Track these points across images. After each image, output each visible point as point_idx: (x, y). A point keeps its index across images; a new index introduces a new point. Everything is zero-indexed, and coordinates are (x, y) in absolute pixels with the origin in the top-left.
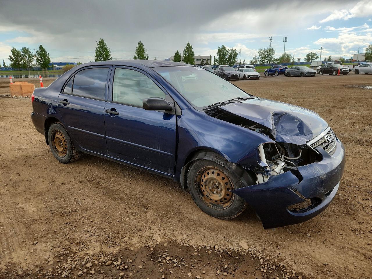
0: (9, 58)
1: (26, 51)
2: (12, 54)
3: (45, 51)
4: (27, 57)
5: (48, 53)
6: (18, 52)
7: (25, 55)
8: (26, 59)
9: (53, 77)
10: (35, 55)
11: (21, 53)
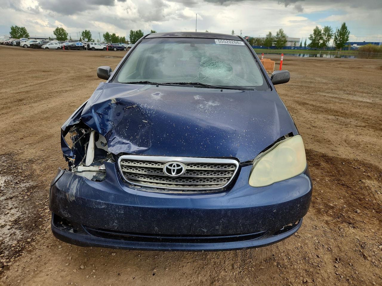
0: (310, 37)
1: (327, 30)
2: (313, 33)
3: (346, 30)
4: (326, 36)
5: (348, 32)
6: (319, 31)
7: (325, 35)
8: (325, 38)
9: (345, 57)
10: (335, 34)
11: (322, 32)
